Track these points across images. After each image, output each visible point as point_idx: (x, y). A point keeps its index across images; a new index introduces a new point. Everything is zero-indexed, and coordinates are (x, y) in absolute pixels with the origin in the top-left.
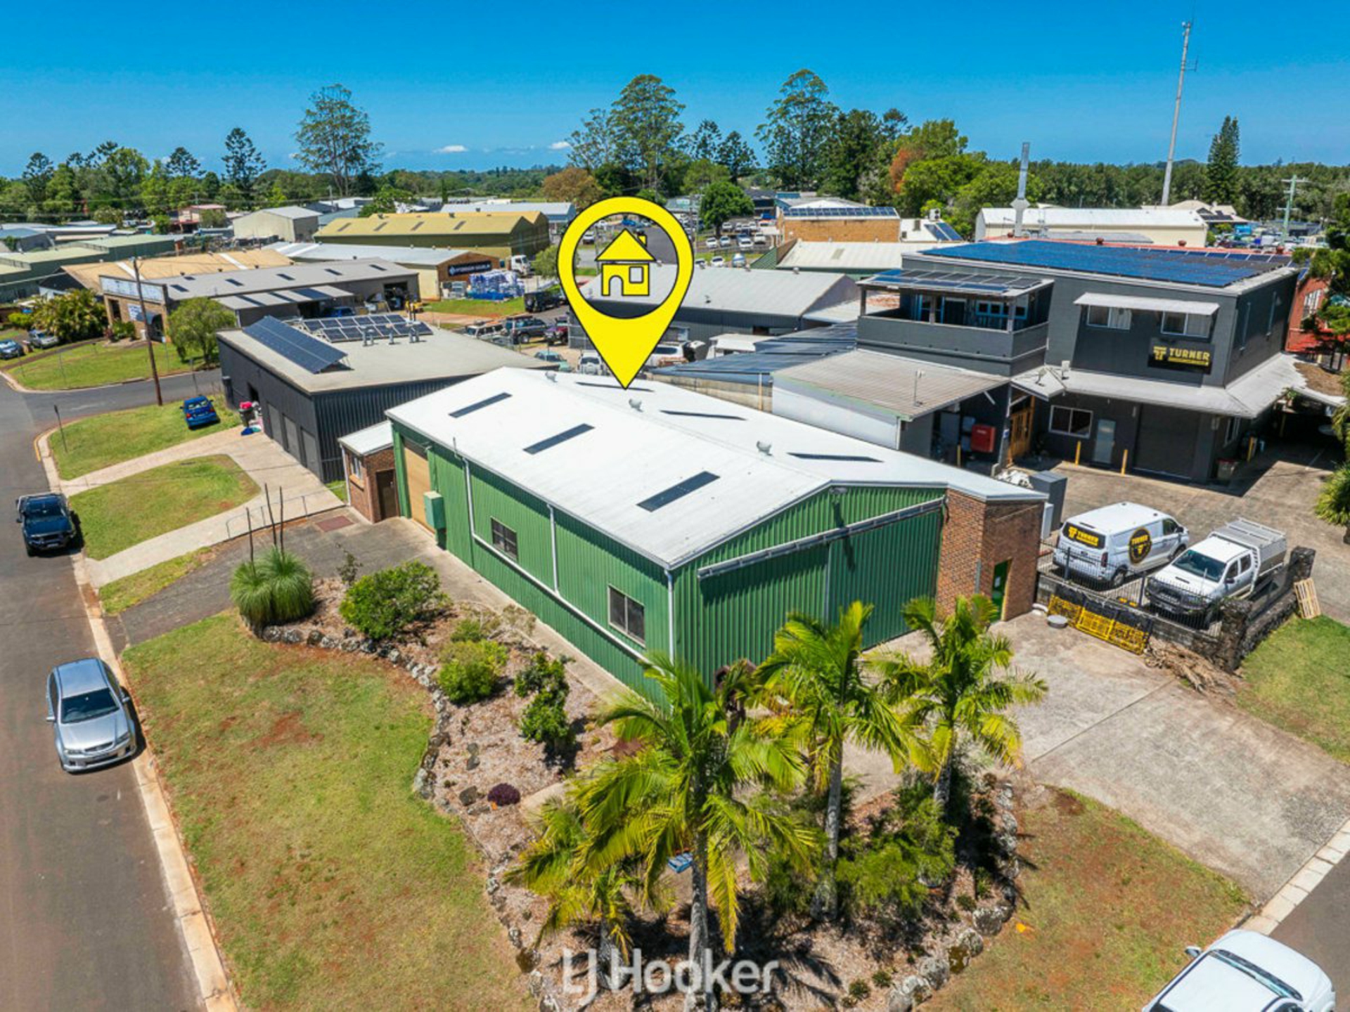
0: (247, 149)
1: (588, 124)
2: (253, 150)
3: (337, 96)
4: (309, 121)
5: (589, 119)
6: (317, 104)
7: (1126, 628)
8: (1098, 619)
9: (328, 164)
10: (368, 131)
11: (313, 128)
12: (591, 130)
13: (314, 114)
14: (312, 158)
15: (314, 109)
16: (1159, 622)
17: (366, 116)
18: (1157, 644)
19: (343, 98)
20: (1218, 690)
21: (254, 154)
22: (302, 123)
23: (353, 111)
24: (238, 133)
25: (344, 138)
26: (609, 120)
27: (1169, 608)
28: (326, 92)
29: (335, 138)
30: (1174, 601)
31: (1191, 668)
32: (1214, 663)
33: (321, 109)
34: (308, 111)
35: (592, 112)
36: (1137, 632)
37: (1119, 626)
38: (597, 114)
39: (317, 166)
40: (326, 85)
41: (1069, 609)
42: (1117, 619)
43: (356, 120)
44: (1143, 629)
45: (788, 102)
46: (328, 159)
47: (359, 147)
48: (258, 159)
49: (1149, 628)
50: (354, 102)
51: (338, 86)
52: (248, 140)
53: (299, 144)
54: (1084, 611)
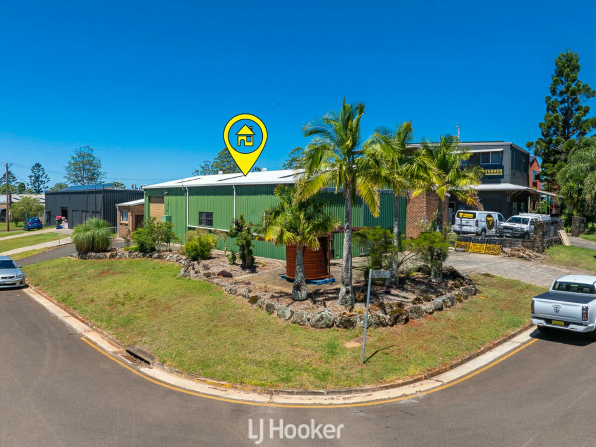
0: (41, 173)
1: (202, 167)
2: (44, 173)
3: (86, 151)
4: (73, 162)
5: (203, 165)
6: (77, 154)
7: (492, 246)
8: (478, 245)
9: (79, 181)
10: (100, 167)
11: (74, 164)
12: (204, 170)
13: (76, 158)
14: (72, 178)
15: (76, 156)
16: (506, 240)
17: (100, 160)
18: (507, 250)
19: (90, 152)
20: (537, 259)
21: (44, 175)
22: (69, 162)
23: (94, 158)
24: (38, 165)
25: (89, 170)
26: (212, 166)
27: (509, 235)
28: (82, 149)
29: (84, 170)
30: (510, 231)
31: (523, 253)
32: (533, 250)
33: (79, 156)
34: (73, 157)
35: (205, 162)
36: (497, 246)
37: (488, 245)
38: (207, 163)
39: (74, 181)
40: (82, 146)
41: (464, 244)
42: (487, 243)
43: (95, 162)
44: (500, 244)
45: (291, 161)
46: (80, 179)
47: (95, 173)
48: (46, 177)
49: (502, 244)
50: (95, 154)
51: (88, 147)
52: (42, 169)
53: (67, 172)
54: (471, 244)
